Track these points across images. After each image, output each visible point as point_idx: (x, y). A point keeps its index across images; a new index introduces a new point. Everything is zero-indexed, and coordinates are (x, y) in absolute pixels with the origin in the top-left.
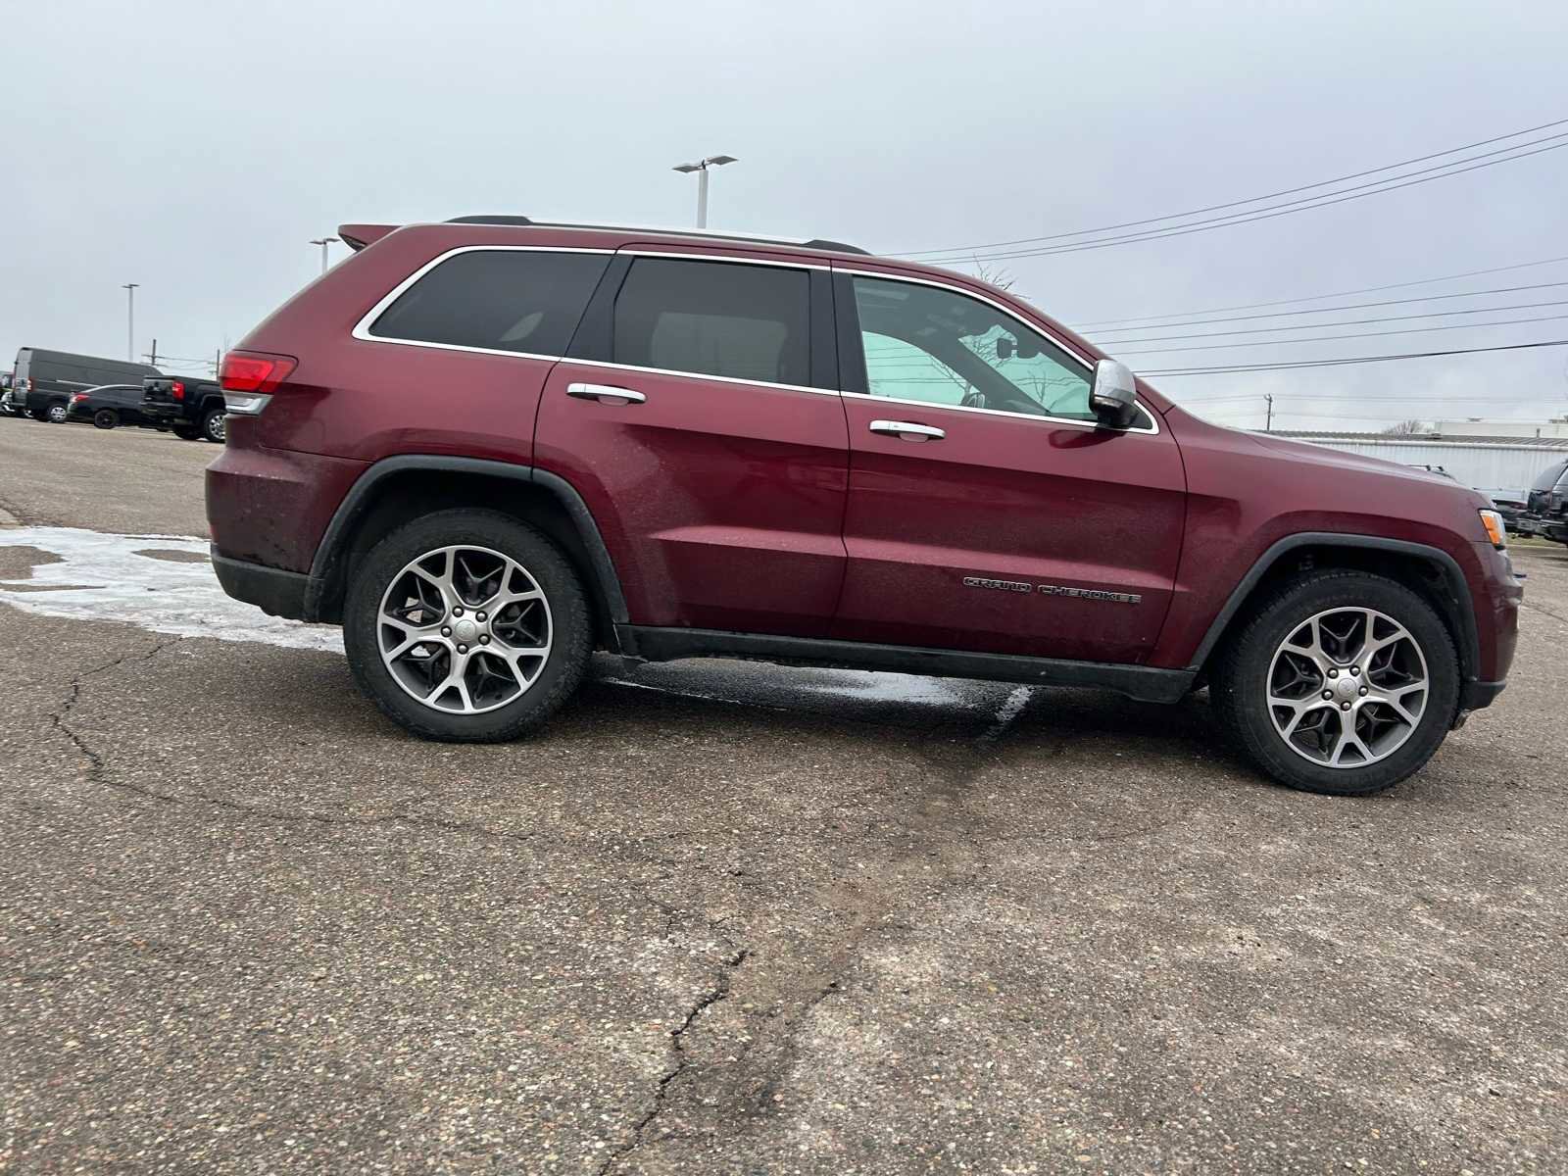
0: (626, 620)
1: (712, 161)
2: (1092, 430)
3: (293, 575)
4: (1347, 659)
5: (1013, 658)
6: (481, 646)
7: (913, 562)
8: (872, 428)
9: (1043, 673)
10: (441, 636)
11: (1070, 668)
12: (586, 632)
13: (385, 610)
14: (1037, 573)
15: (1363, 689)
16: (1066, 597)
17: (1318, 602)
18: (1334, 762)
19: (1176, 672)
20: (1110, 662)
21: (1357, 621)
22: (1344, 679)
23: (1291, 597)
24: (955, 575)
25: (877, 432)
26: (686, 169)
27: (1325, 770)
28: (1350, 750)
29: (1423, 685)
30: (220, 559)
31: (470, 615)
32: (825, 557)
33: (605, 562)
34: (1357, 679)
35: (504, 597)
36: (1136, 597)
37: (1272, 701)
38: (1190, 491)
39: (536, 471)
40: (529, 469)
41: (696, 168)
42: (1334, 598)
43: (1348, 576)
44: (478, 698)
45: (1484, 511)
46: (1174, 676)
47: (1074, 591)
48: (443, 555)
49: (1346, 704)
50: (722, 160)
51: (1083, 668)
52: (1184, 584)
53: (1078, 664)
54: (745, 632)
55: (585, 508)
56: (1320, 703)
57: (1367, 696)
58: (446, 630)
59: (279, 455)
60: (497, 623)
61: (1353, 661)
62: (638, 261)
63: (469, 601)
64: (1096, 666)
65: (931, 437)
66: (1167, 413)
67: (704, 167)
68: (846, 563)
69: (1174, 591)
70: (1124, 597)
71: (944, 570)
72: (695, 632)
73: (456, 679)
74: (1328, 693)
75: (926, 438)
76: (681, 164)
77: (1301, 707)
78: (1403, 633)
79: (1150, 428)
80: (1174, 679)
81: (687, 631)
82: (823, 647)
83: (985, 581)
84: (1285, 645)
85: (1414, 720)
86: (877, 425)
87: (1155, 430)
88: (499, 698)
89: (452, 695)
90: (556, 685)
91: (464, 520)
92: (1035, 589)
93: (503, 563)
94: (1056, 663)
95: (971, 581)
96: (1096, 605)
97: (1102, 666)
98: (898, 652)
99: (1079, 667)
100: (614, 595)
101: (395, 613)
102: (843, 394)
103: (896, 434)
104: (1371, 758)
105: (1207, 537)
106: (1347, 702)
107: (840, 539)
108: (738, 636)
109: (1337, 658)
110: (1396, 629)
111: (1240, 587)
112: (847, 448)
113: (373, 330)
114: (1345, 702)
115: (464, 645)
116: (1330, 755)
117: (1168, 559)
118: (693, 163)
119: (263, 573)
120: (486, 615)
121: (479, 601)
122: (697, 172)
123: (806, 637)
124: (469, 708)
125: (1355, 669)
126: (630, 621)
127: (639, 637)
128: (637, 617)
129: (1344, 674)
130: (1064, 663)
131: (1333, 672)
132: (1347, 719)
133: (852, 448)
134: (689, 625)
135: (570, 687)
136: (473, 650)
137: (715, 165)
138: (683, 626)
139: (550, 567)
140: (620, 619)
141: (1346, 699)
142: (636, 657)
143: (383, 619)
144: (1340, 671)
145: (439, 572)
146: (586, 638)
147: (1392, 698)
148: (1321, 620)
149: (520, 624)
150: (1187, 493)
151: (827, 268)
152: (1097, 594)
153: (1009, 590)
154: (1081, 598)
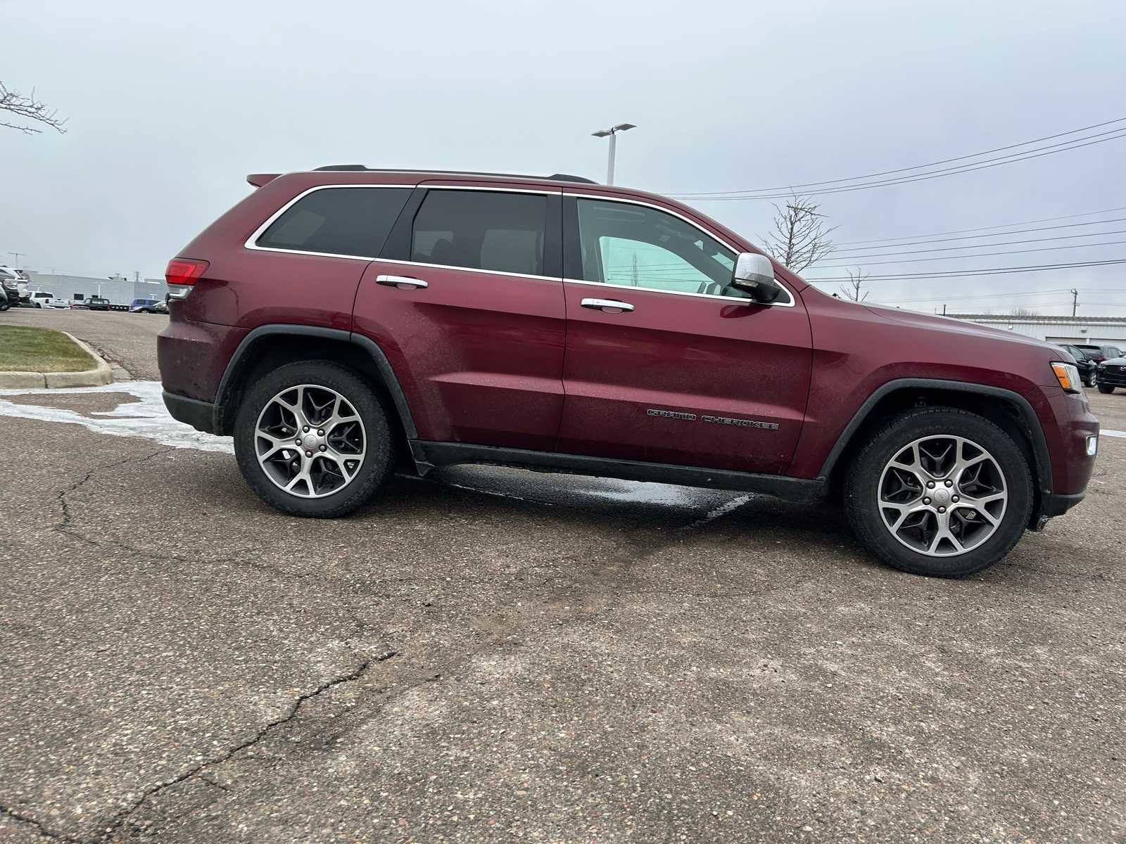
0: (415, 436)
1: (618, 128)
2: (748, 305)
3: (206, 404)
4: (942, 474)
5: (687, 468)
6: (321, 452)
7: (611, 398)
8: (583, 303)
9: (709, 480)
10: (295, 445)
11: (729, 477)
12: (389, 444)
13: (260, 427)
14: (701, 407)
15: (955, 498)
16: (722, 425)
18: (932, 552)
19: (810, 481)
20: (760, 473)
21: (951, 446)
22: (940, 489)
23: (896, 427)
24: (641, 408)
25: (586, 306)
26: (601, 134)
27: (924, 557)
28: (945, 543)
29: (1003, 495)
31: (313, 432)
32: (549, 394)
33: (400, 397)
34: (951, 491)
35: (335, 420)
36: (775, 426)
37: (882, 504)
38: (815, 348)
39: (353, 334)
40: (349, 333)
41: (607, 134)
42: (930, 428)
43: (941, 412)
44: (319, 487)
45: (1055, 363)
46: (806, 484)
47: (728, 421)
48: (296, 391)
49: (942, 508)
50: (625, 127)
51: (740, 476)
52: (811, 416)
53: (735, 474)
54: (498, 447)
55: (385, 359)
56: (921, 507)
57: (958, 503)
58: (299, 441)
59: (197, 325)
60: (331, 437)
61: (946, 476)
62: (431, 192)
63: (313, 422)
65: (624, 310)
66: (803, 291)
67: (613, 132)
68: (563, 398)
69: (804, 421)
70: (766, 425)
71: (634, 404)
72: (464, 446)
73: (304, 475)
74: (927, 500)
75: (621, 310)
76: (597, 131)
77: (906, 510)
78: (986, 455)
79: (789, 301)
80: (807, 486)
81: (458, 445)
82: (552, 458)
83: (662, 412)
84: (892, 463)
85: (996, 522)
86: (586, 301)
87: (792, 303)
88: (333, 488)
89: (302, 485)
90: (369, 480)
91: (309, 368)
92: (699, 418)
93: (334, 396)
94: (721, 473)
95: (653, 412)
96: (745, 429)
97: (753, 475)
98: (605, 462)
99: (736, 476)
100: (407, 419)
101: (266, 429)
102: (565, 280)
103: (600, 308)
104: (961, 550)
105: (826, 380)
106: (944, 507)
107: (561, 382)
108: (493, 449)
109: (934, 474)
110: (981, 452)
111: (855, 418)
112: (564, 318)
113: (259, 242)
114: (941, 506)
115: (310, 451)
116: (929, 547)
117: (799, 397)
118: (605, 130)
119: (188, 402)
120: (324, 432)
121: (320, 422)
122: (608, 136)
123: (540, 451)
124: (312, 494)
125: (948, 482)
126: (419, 436)
127: (425, 448)
128: (423, 434)
129: (940, 485)
130: (725, 472)
131: (930, 484)
132: (942, 519)
133: (568, 318)
134: (459, 440)
135: (378, 482)
136: (316, 455)
137: (621, 130)
138: (455, 442)
139: (364, 399)
140: (412, 435)
141: (941, 505)
142: (426, 463)
143: (258, 433)
144: (936, 483)
145: (294, 402)
146: (388, 448)
147: (979, 504)
148: (920, 444)
149: (346, 438)
150: (813, 350)
151: (560, 193)
152: (745, 423)
153: (681, 419)
154: (733, 425)
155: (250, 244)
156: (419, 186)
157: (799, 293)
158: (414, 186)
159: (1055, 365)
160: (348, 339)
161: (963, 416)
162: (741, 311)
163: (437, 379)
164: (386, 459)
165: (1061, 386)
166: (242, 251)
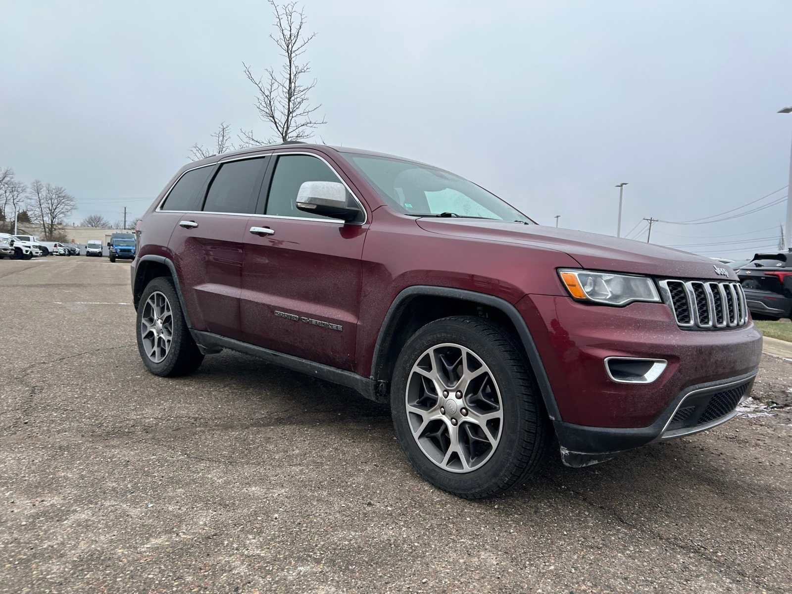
2: (342, 226)
4: (454, 384)
5: (303, 360)
6: (161, 334)
7: (258, 301)
8: (251, 230)
9: (316, 371)
10: (153, 329)
11: (326, 371)
12: (181, 331)
13: (144, 317)
14: (300, 310)
15: (464, 411)
16: (311, 325)
18: (444, 465)
19: (367, 380)
22: (453, 400)
24: (271, 309)
25: (252, 232)
28: (455, 458)
29: (500, 414)
31: (159, 321)
32: (233, 298)
34: (460, 403)
35: (165, 314)
37: (409, 408)
39: (166, 259)
46: (365, 382)
47: (314, 321)
49: (453, 420)
52: (361, 320)
53: (329, 368)
54: (224, 336)
55: (176, 274)
56: (437, 415)
57: (467, 417)
58: (155, 327)
60: (164, 325)
61: (457, 386)
62: (224, 165)
63: (159, 314)
64: (336, 371)
65: (270, 234)
68: (239, 302)
69: (357, 324)
70: (335, 326)
71: (268, 306)
74: (442, 409)
75: (268, 235)
77: (427, 417)
78: (485, 367)
79: (364, 220)
81: (209, 334)
83: (281, 313)
84: (415, 368)
85: (494, 443)
88: (163, 356)
89: (154, 354)
90: (172, 352)
92: (299, 319)
93: (165, 299)
94: (320, 366)
95: (277, 313)
96: (324, 329)
99: (329, 370)
100: (185, 314)
103: (261, 234)
104: (466, 468)
105: (371, 289)
106: (455, 419)
107: (241, 290)
109: (448, 383)
110: (481, 365)
111: (384, 323)
112: (241, 242)
113: (161, 208)
115: (158, 333)
116: (442, 459)
117: (355, 304)
120: (162, 321)
121: (161, 315)
124: (156, 360)
125: (458, 393)
126: (192, 327)
127: (197, 335)
128: (194, 326)
129: (452, 395)
130: (323, 366)
131: (445, 393)
132: (453, 431)
133: (244, 242)
134: (209, 331)
136: (159, 336)
138: (207, 331)
139: (173, 301)
140: (190, 326)
141: (454, 416)
142: (201, 345)
143: (143, 320)
144: (450, 393)
145: (154, 303)
147: (482, 421)
148: (436, 351)
149: (168, 325)
150: (361, 260)
151: (271, 154)
152: (323, 324)
153: (291, 319)
154: (317, 326)
155: (158, 209)
156: (220, 162)
157: (372, 212)
158: (218, 163)
159: (562, 272)
160: (163, 263)
163: (196, 288)
165: (570, 296)
166: (155, 214)
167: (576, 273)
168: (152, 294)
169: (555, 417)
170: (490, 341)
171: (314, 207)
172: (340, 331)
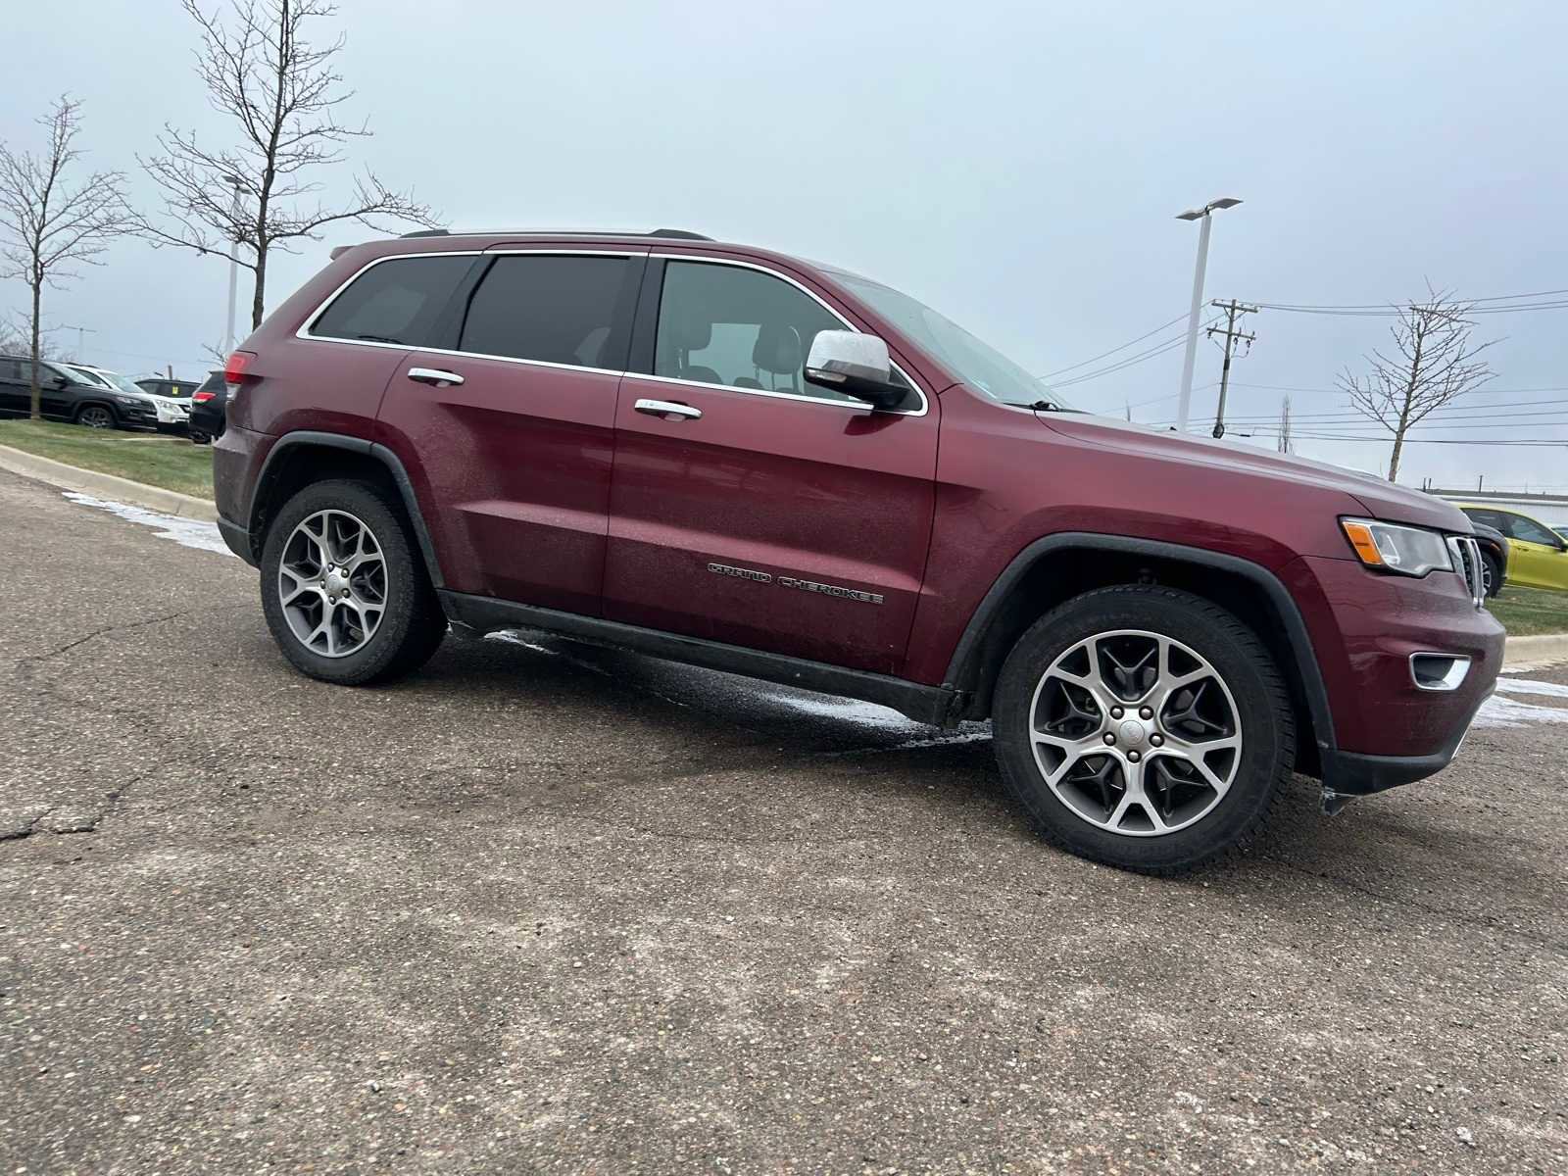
0: (443, 585)
1: (1216, 205)
2: (869, 413)
3: (240, 530)
4: (1137, 696)
5: (768, 655)
6: (344, 598)
7: (663, 544)
8: (636, 407)
9: (798, 675)
10: (318, 588)
11: (823, 673)
12: (413, 593)
13: (285, 562)
14: (775, 563)
15: (1156, 738)
16: (806, 591)
17: (1091, 620)
18: (1112, 825)
19: (932, 689)
20: (867, 670)
21: (1150, 649)
22: (1133, 722)
23: (1062, 612)
24: (700, 560)
25: (640, 410)
26: (1190, 216)
27: (1100, 834)
28: (1136, 813)
29: (1235, 742)
30: (222, 521)
31: (337, 571)
32: (591, 535)
33: (422, 530)
34: (1149, 726)
35: (359, 557)
36: (878, 598)
37: (1036, 737)
38: (938, 480)
39: (376, 445)
40: (370, 443)
41: (1199, 215)
44: (339, 643)
45: (1348, 519)
46: (928, 693)
47: (813, 585)
48: (321, 517)
49: (1133, 754)
50: (1226, 203)
51: (836, 673)
52: (931, 586)
53: (832, 669)
54: (538, 606)
55: (406, 477)
56: (1098, 747)
57: (1162, 747)
58: (322, 583)
59: (241, 432)
60: (354, 580)
61: (1142, 699)
62: (500, 259)
63: (337, 559)
64: (849, 673)
65: (689, 417)
66: (946, 390)
67: (1208, 213)
68: (605, 542)
69: (919, 593)
70: (865, 596)
71: (692, 555)
72: (499, 602)
73: (326, 626)
74: (1109, 737)
75: (683, 417)
76: (1185, 211)
77: (1075, 750)
78: (1208, 669)
79: (920, 408)
80: (928, 697)
81: (492, 601)
82: (598, 627)
83: (727, 568)
84: (1054, 670)
85: (1221, 787)
86: (641, 403)
87: (925, 409)
88: (355, 645)
89: (322, 639)
90: (387, 639)
92: (775, 580)
93: (359, 527)
94: (809, 665)
95: (715, 568)
96: (838, 602)
97: (855, 674)
99: (831, 672)
100: (430, 559)
101: (291, 564)
102: (628, 374)
103: (661, 414)
104: (1160, 828)
105: (957, 533)
106: (1136, 751)
107: (605, 519)
108: (531, 609)
109: (1125, 697)
110: (1199, 665)
112: (613, 427)
113: (312, 329)
114: (1134, 751)
115: (333, 596)
116: (1109, 816)
117: (915, 558)
118: (1197, 208)
120: (348, 572)
121: (344, 559)
122: (1200, 220)
123: (587, 616)
124: (331, 653)
125: (1146, 710)
126: (447, 585)
127: (456, 602)
128: (451, 585)
129: (1132, 714)
130: (817, 665)
131: (1117, 710)
132: (1132, 772)
133: (617, 427)
134: (493, 594)
135: (400, 642)
136: (338, 602)
137: (1218, 209)
138: (489, 596)
139: (388, 533)
140: (439, 583)
141: (1135, 747)
142: (460, 622)
143: (284, 569)
144: (1126, 710)
145: (319, 533)
146: (411, 598)
147: (1194, 753)
148: (1100, 643)
149: (367, 580)
150: (935, 483)
151: (646, 254)
152: (836, 591)
153: (751, 579)
154: (820, 593)
155: (303, 333)
156: (486, 252)
157: (937, 394)
158: (479, 253)
159: (1347, 523)
160: (369, 452)
161: (1168, 599)
162: (859, 425)
163: (465, 508)
164: (408, 613)
165: (1360, 560)
166: (291, 341)
167: (1366, 525)
168: (318, 514)
169: (1330, 743)
170: (1224, 629)
171: (841, 380)
172: (878, 605)
